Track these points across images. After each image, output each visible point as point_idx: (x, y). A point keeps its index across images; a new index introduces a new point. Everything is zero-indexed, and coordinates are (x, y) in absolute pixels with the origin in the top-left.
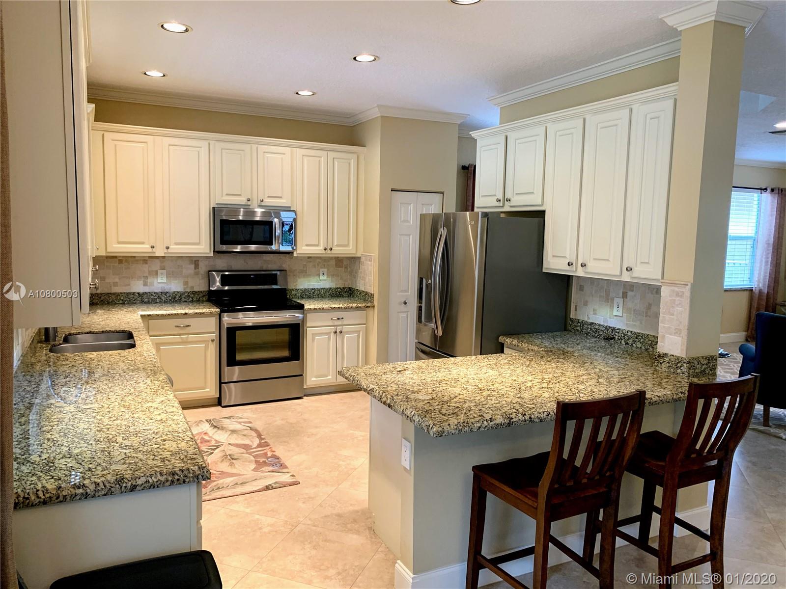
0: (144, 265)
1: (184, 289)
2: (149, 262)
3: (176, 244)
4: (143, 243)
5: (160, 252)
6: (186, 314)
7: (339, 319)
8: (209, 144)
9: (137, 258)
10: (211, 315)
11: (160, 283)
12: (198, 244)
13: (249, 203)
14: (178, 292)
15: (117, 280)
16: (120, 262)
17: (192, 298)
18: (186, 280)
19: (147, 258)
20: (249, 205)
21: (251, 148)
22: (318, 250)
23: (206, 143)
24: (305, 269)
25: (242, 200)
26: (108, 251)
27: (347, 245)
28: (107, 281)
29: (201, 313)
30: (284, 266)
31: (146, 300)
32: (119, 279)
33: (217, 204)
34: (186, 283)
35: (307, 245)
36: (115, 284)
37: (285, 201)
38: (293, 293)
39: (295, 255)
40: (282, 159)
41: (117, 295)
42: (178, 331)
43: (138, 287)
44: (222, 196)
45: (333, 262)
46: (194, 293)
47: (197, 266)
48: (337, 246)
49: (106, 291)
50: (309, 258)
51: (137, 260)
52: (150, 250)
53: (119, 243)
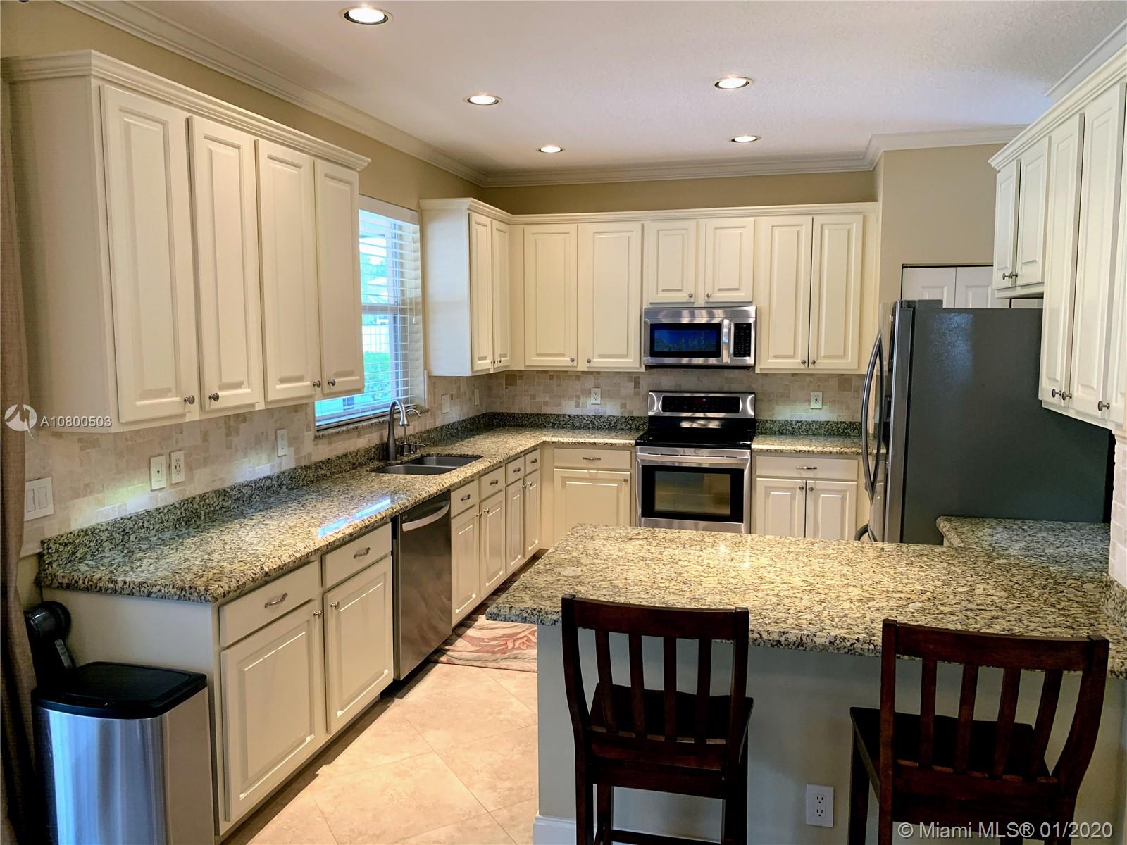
0: (577, 382)
1: (622, 413)
2: (582, 379)
3: (600, 356)
4: (563, 355)
5: (582, 367)
6: (595, 443)
7: (809, 468)
8: (643, 226)
9: (569, 374)
10: (624, 447)
11: (594, 405)
12: (626, 356)
13: (692, 300)
14: (614, 417)
15: (547, 399)
16: (551, 377)
17: (630, 425)
18: (623, 402)
19: (580, 374)
20: (693, 303)
21: (697, 225)
22: (793, 364)
23: (637, 226)
24: (787, 392)
25: (681, 297)
26: (527, 364)
27: (844, 356)
28: (537, 399)
29: (612, 444)
30: (754, 386)
31: (577, 425)
32: (550, 398)
33: (651, 304)
34: (623, 406)
35: (776, 357)
36: (546, 404)
37: (743, 294)
38: (767, 425)
39: (758, 371)
40: (741, 234)
41: (547, 416)
42: (585, 464)
43: (569, 408)
44: (657, 293)
45: (834, 382)
46: (633, 419)
47: (637, 385)
48: (825, 357)
49: (536, 411)
50: (793, 375)
51: (569, 376)
52: (571, 364)
53: (539, 355)
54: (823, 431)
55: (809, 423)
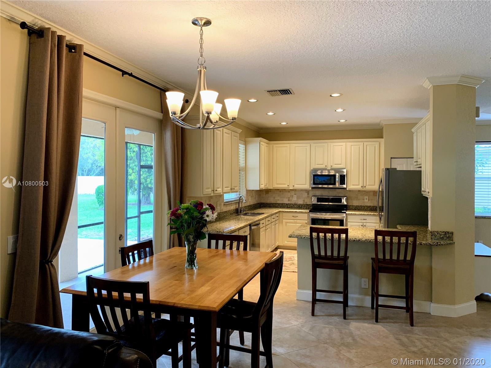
0: (289, 193)
1: (303, 203)
2: (290, 192)
3: (297, 185)
4: (285, 184)
5: (291, 188)
6: (296, 211)
7: (364, 219)
8: (310, 145)
9: (286, 190)
10: (306, 213)
11: (295, 200)
12: (305, 184)
13: (326, 167)
14: (301, 204)
15: (279, 198)
16: (280, 192)
17: (306, 207)
18: (304, 199)
19: (290, 190)
20: (327, 168)
21: (328, 144)
22: (358, 187)
23: (309, 145)
24: (357, 196)
25: (323, 166)
26: (273, 187)
27: (374, 185)
28: (276, 198)
29: (302, 212)
30: (346, 194)
31: (289, 207)
33: (313, 168)
34: (304, 201)
35: (353, 185)
36: (278, 200)
37: (342, 166)
38: (351, 207)
39: (347, 189)
40: (341, 148)
41: (279, 204)
42: (293, 218)
43: (286, 201)
44: (315, 165)
46: (307, 205)
47: (308, 194)
48: (369, 185)
49: (275, 202)
50: (359, 191)
51: (287, 191)
52: (288, 187)
53: (277, 184)
54: (369, 209)
55: (364, 207)
